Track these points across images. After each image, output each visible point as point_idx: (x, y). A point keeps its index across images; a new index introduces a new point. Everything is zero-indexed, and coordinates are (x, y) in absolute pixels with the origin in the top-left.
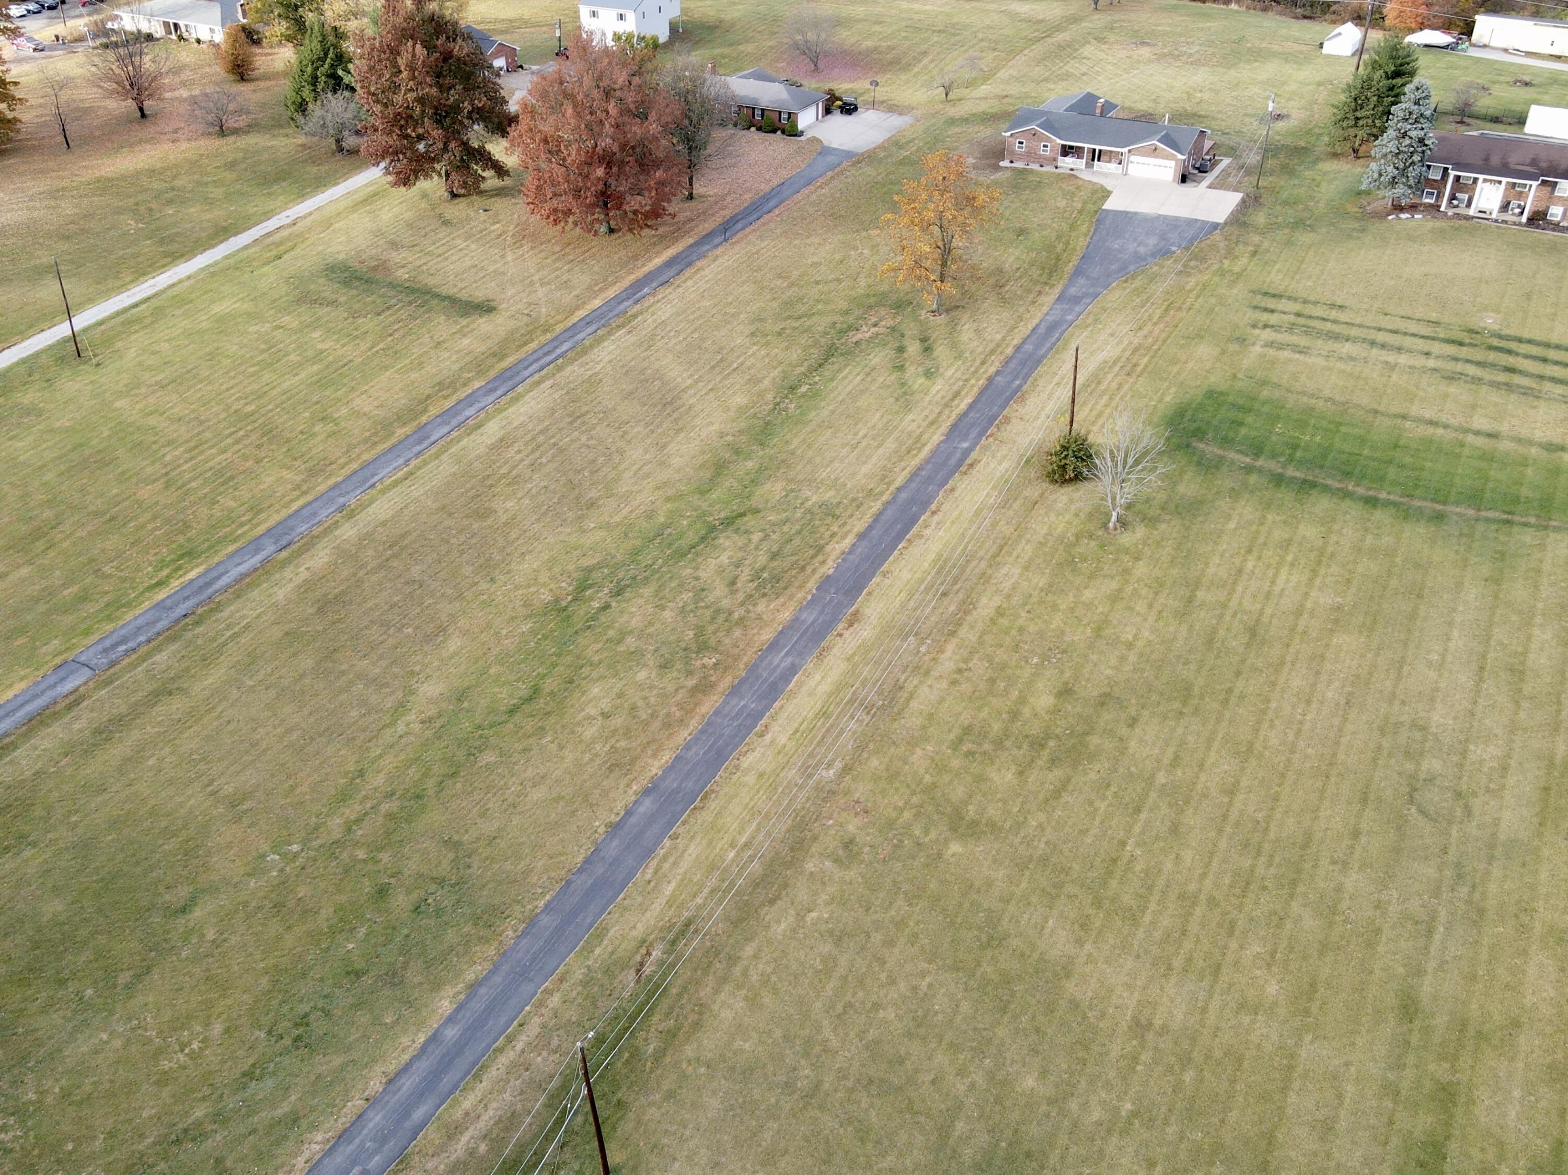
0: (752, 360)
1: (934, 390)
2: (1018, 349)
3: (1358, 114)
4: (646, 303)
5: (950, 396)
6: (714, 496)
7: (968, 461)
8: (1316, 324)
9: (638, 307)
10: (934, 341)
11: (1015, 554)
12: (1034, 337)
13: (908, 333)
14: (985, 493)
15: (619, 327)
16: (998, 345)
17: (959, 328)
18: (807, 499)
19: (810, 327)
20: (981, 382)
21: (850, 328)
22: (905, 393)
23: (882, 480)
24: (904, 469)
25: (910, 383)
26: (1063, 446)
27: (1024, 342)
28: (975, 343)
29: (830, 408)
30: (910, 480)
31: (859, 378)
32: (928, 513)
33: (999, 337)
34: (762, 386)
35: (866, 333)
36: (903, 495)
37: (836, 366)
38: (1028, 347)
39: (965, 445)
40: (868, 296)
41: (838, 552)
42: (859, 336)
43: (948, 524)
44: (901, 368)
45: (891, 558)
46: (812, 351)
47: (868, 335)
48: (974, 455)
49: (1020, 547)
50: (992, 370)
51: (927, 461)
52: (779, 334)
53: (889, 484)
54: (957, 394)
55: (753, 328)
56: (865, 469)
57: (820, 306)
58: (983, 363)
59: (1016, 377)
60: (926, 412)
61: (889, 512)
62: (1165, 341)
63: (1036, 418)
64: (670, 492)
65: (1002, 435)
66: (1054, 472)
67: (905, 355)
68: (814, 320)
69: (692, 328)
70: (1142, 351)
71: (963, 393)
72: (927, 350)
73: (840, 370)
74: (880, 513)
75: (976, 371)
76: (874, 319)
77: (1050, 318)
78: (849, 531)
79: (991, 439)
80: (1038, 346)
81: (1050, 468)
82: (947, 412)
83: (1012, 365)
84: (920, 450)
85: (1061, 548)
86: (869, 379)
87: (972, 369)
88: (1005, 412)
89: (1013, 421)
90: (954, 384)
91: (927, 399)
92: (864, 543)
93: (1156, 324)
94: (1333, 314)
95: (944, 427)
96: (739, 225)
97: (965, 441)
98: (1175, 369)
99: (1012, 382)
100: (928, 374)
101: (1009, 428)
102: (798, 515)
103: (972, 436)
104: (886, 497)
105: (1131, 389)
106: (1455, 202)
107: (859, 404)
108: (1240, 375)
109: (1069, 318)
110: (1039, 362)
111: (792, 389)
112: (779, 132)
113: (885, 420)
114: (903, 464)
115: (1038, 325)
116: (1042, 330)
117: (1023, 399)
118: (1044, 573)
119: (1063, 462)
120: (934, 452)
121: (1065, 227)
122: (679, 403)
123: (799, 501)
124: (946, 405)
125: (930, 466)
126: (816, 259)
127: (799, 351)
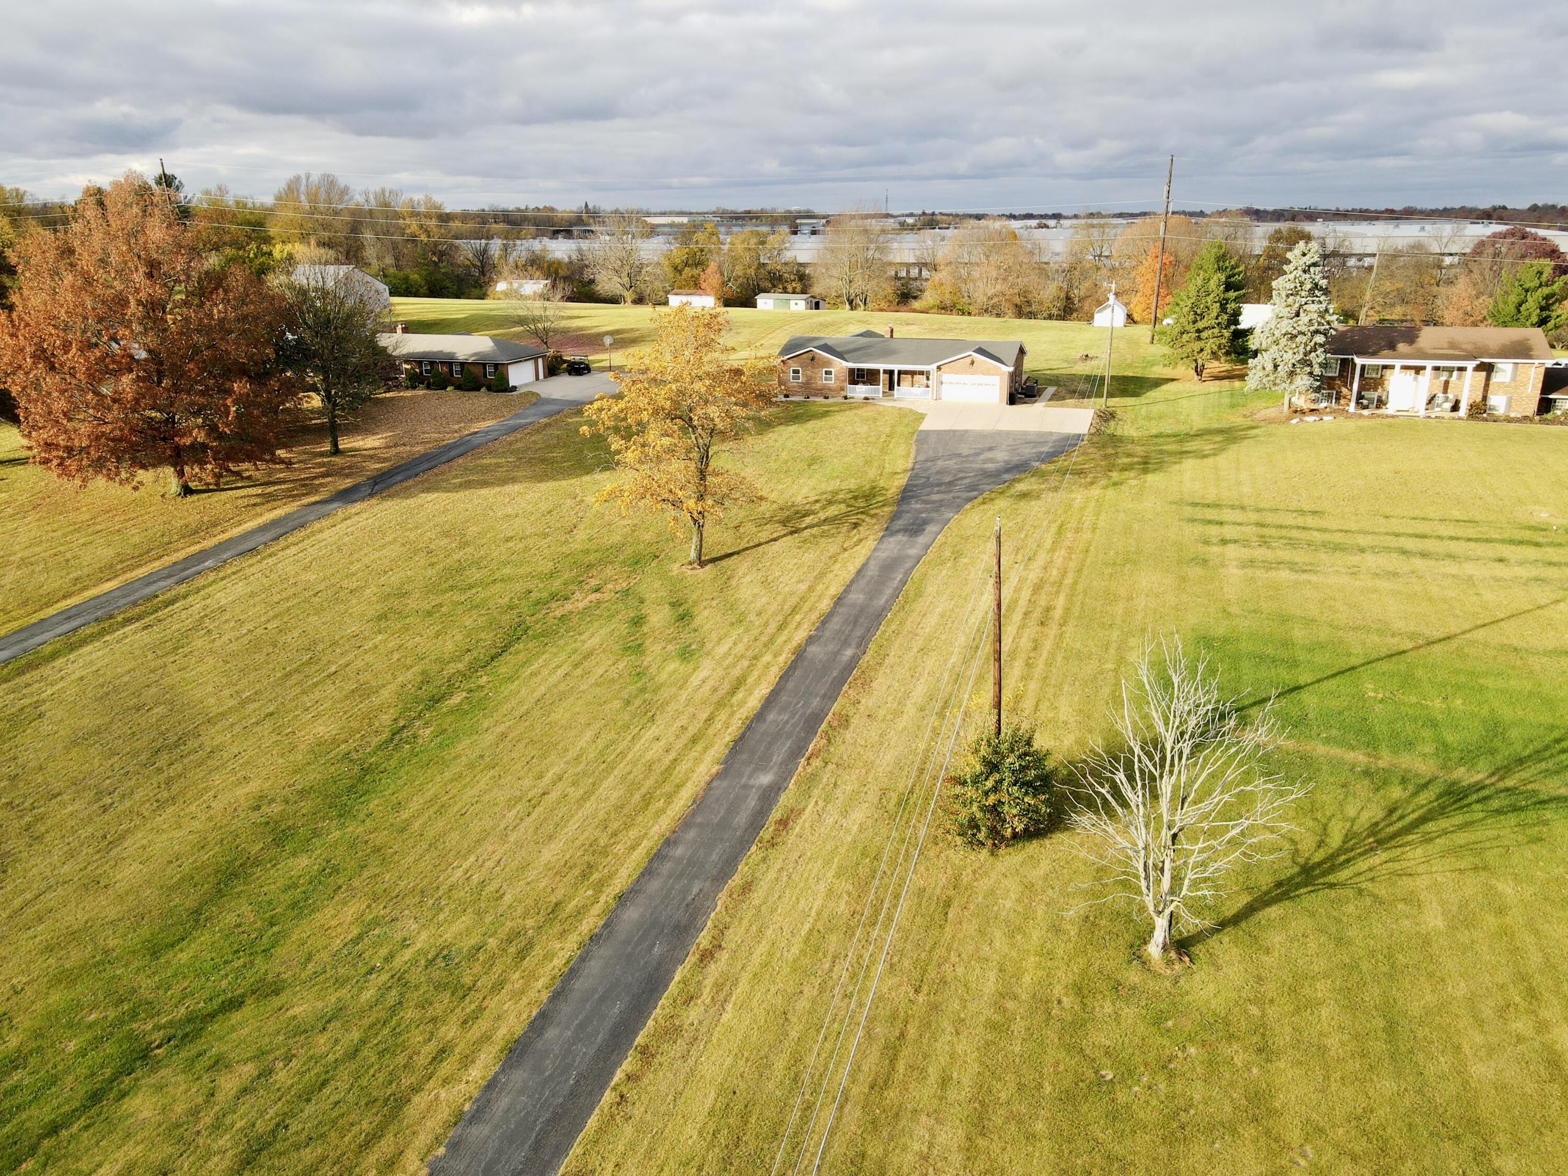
0: (369, 658)
1: (695, 680)
2: (839, 601)
3: (1200, 325)
4: (200, 582)
5: (726, 687)
6: (184, 957)
7: (776, 814)
8: (1295, 534)
9: (182, 589)
10: (695, 603)
11: (933, 1073)
12: (862, 583)
13: (650, 596)
14: (822, 888)
15: (128, 621)
16: (803, 599)
17: (734, 582)
18: (405, 944)
19: (484, 600)
20: (782, 659)
21: (553, 597)
22: (643, 690)
23: (584, 876)
24: (633, 848)
25: (653, 670)
26: (986, 762)
27: (848, 589)
28: (764, 600)
29: (501, 729)
30: (648, 872)
31: (561, 672)
32: (692, 959)
33: (803, 587)
34: (375, 700)
35: (580, 602)
36: (632, 914)
37: (522, 657)
38: (856, 597)
39: (765, 779)
40: (587, 552)
41: (444, 1114)
42: (569, 606)
43: (743, 986)
44: (638, 649)
45: (592, 1122)
46: (483, 635)
47: (581, 605)
48: (785, 800)
49: (942, 1045)
50: (800, 636)
51: (686, 823)
52: (429, 614)
53: (600, 886)
54: (740, 682)
55: (380, 608)
56: (550, 854)
57: (507, 571)
58: (781, 628)
59: (845, 643)
60: (683, 720)
61: (594, 966)
62: (1080, 571)
63: (898, 713)
64: (75, 957)
65: (839, 750)
66: (973, 824)
67: (645, 629)
68: (495, 589)
69: (271, 613)
70: (1047, 588)
71: (750, 680)
72: (684, 618)
73: (527, 663)
74: (572, 973)
75: (772, 640)
76: (594, 582)
77: (883, 555)
78: (486, 1038)
79: (816, 763)
80: (873, 594)
81: (963, 816)
82: (722, 716)
83: (835, 624)
84: (670, 797)
85: (1052, 1035)
86: (579, 671)
87: (764, 639)
88: (836, 707)
89: (854, 721)
90: (734, 665)
91: (684, 696)
92: (519, 1076)
93: (1052, 550)
94: (1310, 521)
95: (719, 748)
96: (399, 478)
97: (762, 768)
98: (1119, 608)
99: (837, 653)
100: (686, 654)
101: (848, 735)
102: (368, 995)
103: (778, 757)
104: (590, 923)
105: (1057, 646)
106: (1365, 402)
107: (554, 717)
108: (1235, 610)
109: (913, 552)
110: (879, 617)
111: (436, 700)
112: (483, 389)
113: (601, 743)
114: (633, 833)
115: (865, 565)
116: (872, 571)
117: (866, 683)
118: (1031, 1137)
119: (992, 800)
120: (700, 803)
121: (875, 452)
122: (192, 744)
123: (383, 952)
124: (721, 704)
125: (691, 834)
126: (509, 510)
127: (459, 637)
